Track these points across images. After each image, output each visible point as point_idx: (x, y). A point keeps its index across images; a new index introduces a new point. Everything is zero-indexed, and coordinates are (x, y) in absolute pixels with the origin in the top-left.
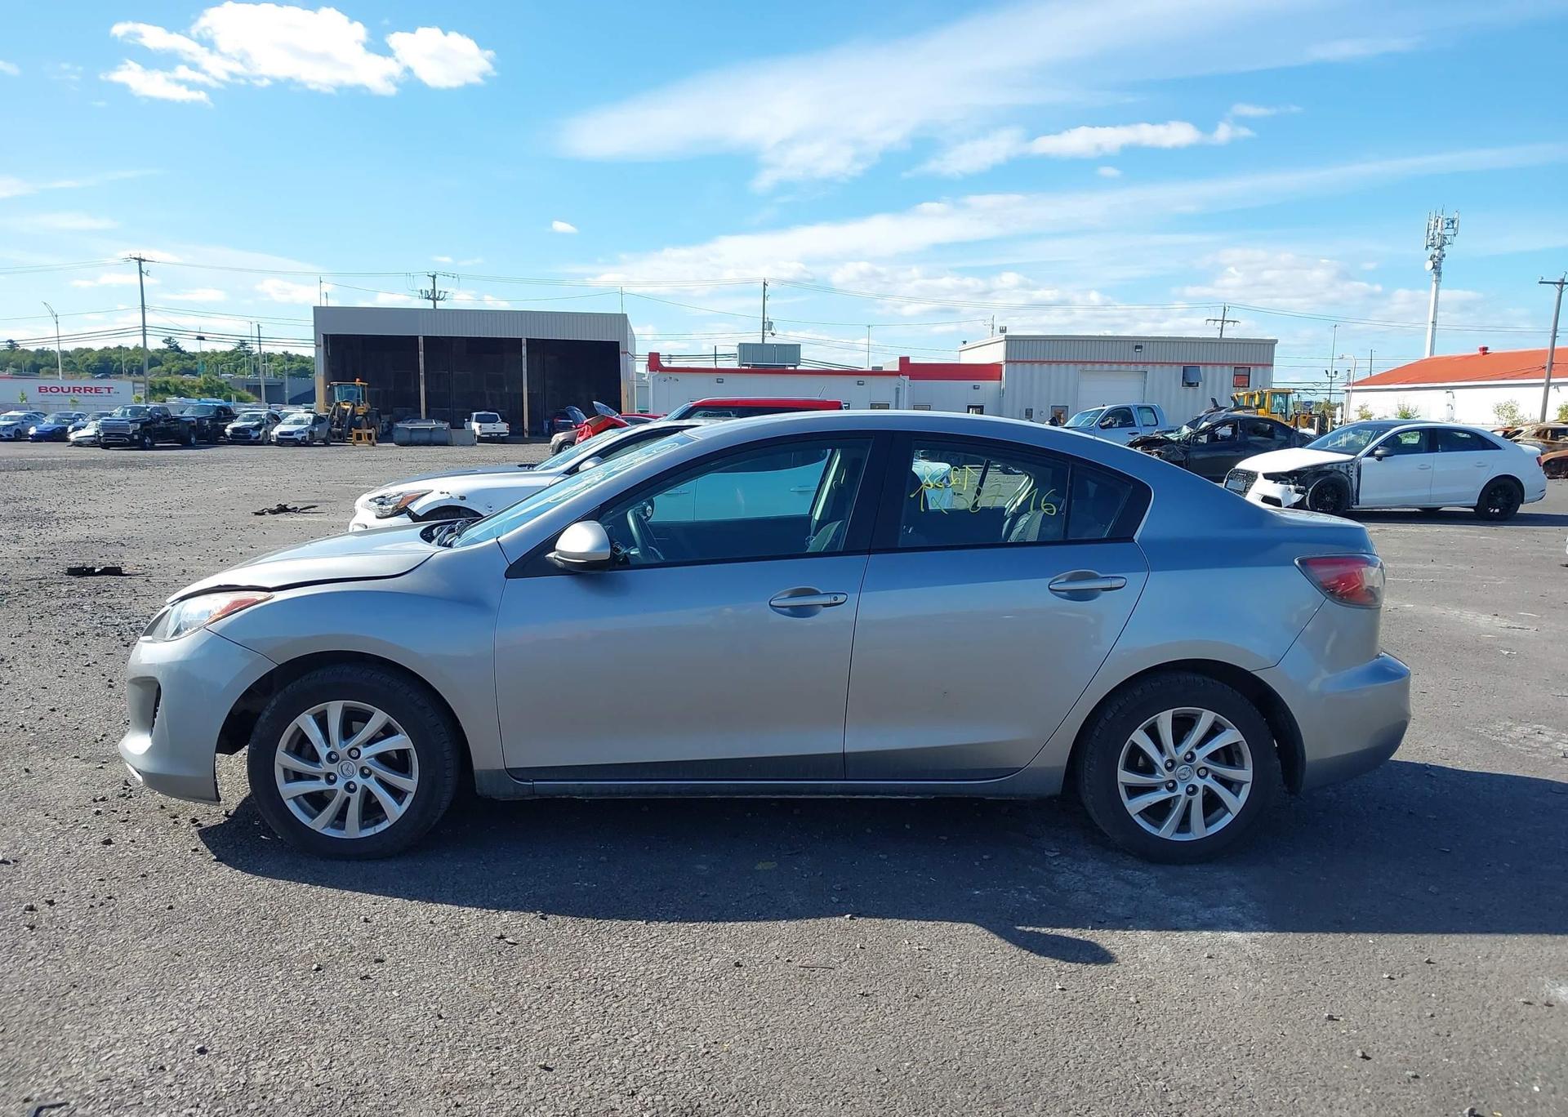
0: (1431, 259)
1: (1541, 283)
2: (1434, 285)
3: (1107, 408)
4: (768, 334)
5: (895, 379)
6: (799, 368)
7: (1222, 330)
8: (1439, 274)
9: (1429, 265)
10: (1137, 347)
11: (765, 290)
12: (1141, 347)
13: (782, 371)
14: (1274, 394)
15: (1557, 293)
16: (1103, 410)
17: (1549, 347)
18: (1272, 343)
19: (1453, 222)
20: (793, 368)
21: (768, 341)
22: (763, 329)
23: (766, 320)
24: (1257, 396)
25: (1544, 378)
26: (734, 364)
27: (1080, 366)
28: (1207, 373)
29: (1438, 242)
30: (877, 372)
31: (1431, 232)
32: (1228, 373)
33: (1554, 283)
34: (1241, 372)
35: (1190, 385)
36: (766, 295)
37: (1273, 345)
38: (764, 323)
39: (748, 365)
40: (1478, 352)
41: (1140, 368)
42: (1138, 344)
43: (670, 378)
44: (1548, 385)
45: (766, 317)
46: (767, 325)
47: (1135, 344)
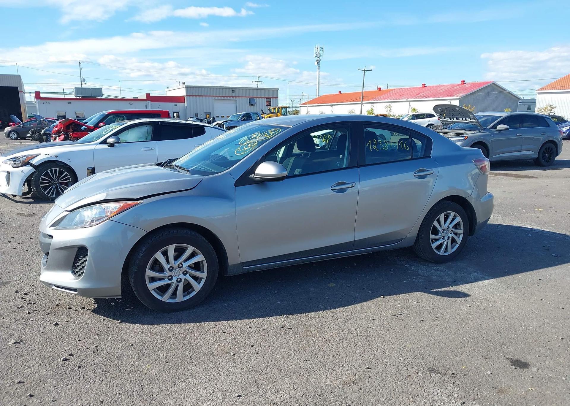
0: (317, 61)
1: (359, 70)
2: (318, 70)
3: (242, 113)
4: (83, 83)
5: (145, 102)
6: (102, 98)
7: (258, 85)
8: (319, 66)
9: (316, 63)
10: (233, 91)
11: (80, 65)
12: (234, 91)
13: (95, 99)
14: (282, 108)
15: (363, 73)
16: (241, 114)
17: (362, 91)
18: (277, 90)
19: (322, 49)
20: (99, 98)
21: (83, 86)
22: (81, 82)
23: (82, 78)
24: (277, 109)
25: (360, 101)
26: (73, 96)
27: (213, 98)
28: (257, 100)
29: (318, 56)
30: (135, 99)
31: (316, 52)
32: (264, 100)
33: (362, 70)
34: (268, 100)
35: (252, 105)
36: (81, 68)
37: (278, 90)
38: (81, 79)
39: (79, 97)
40: (338, 93)
41: (234, 98)
42: (233, 90)
43: (46, 102)
44: (362, 104)
45: (82, 76)
46: (83, 80)
47: (232, 90)
